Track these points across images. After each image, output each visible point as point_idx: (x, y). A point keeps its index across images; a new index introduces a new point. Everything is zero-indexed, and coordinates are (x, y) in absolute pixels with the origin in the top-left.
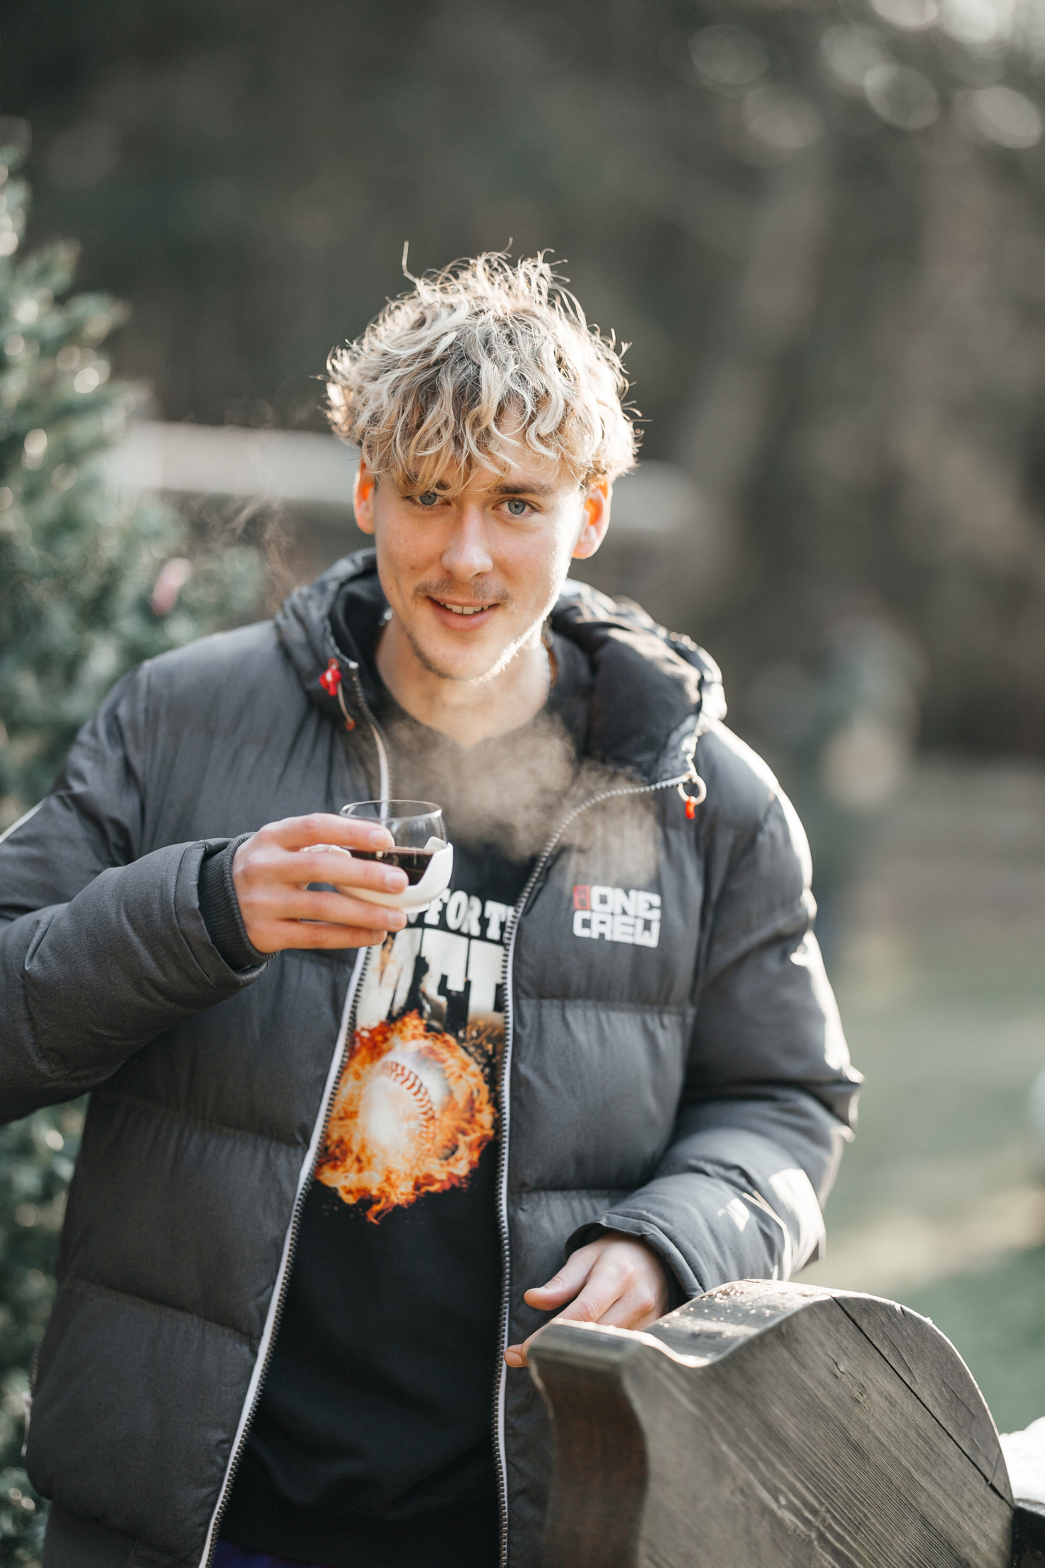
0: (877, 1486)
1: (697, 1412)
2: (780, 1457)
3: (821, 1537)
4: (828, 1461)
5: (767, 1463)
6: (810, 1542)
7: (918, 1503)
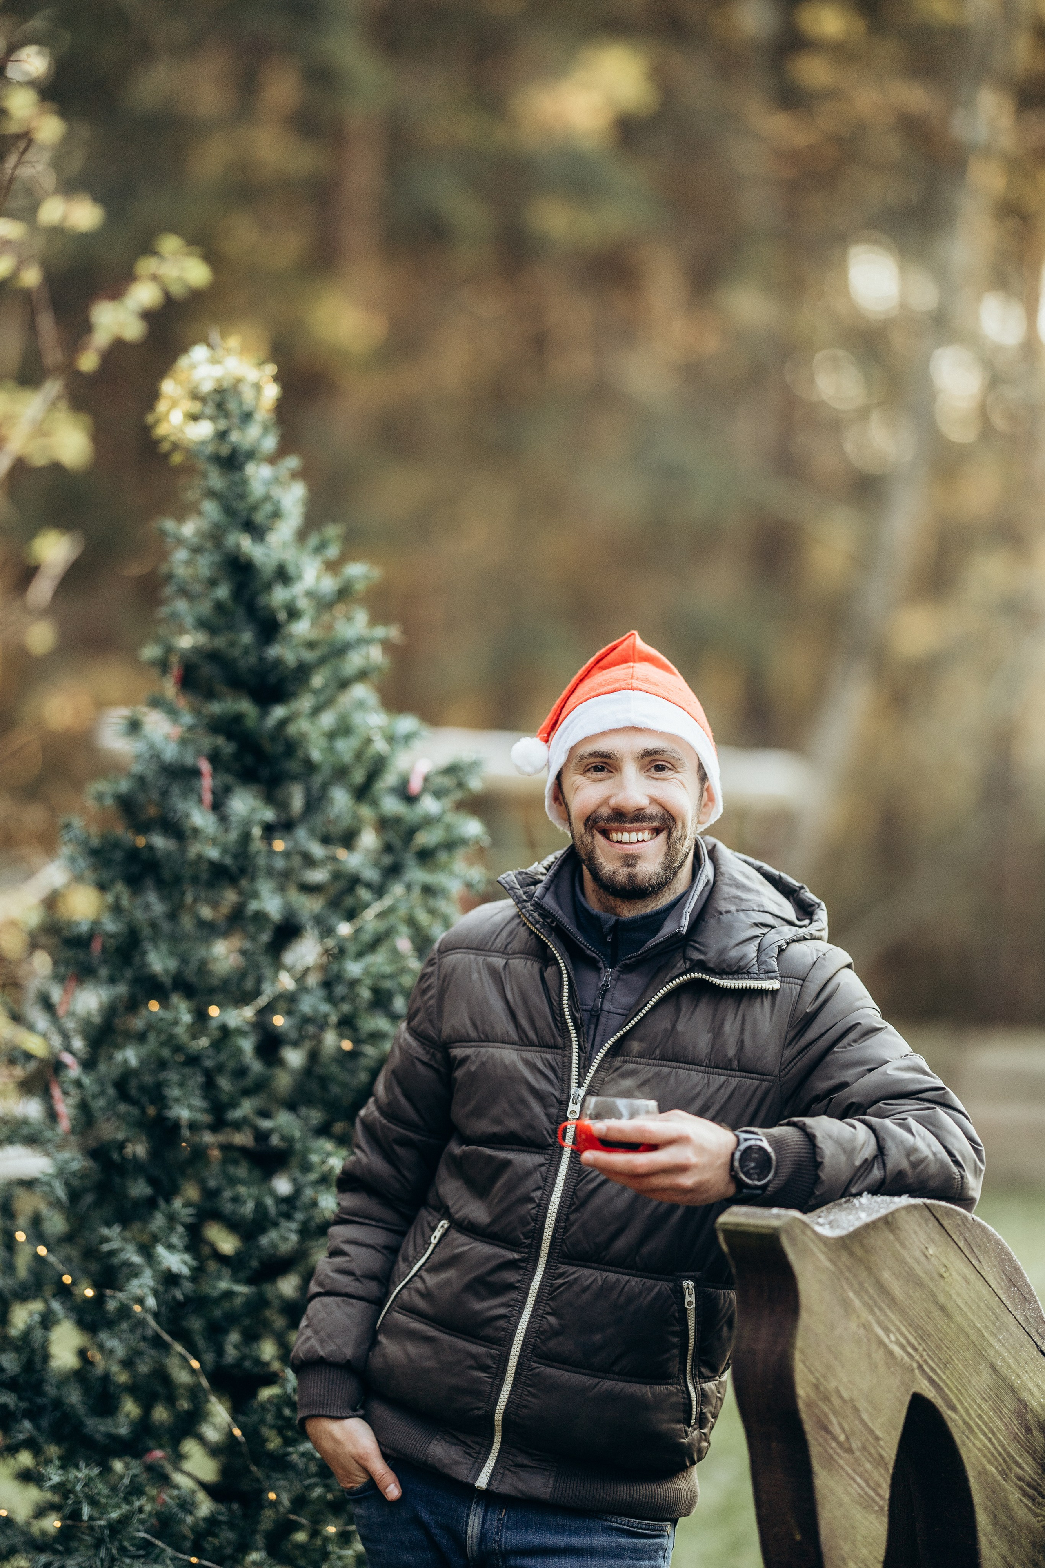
0: (958, 1338)
1: (831, 1267)
2: (890, 1307)
3: (921, 1366)
4: (923, 1315)
5: (881, 1309)
6: (913, 1370)
7: (989, 1355)
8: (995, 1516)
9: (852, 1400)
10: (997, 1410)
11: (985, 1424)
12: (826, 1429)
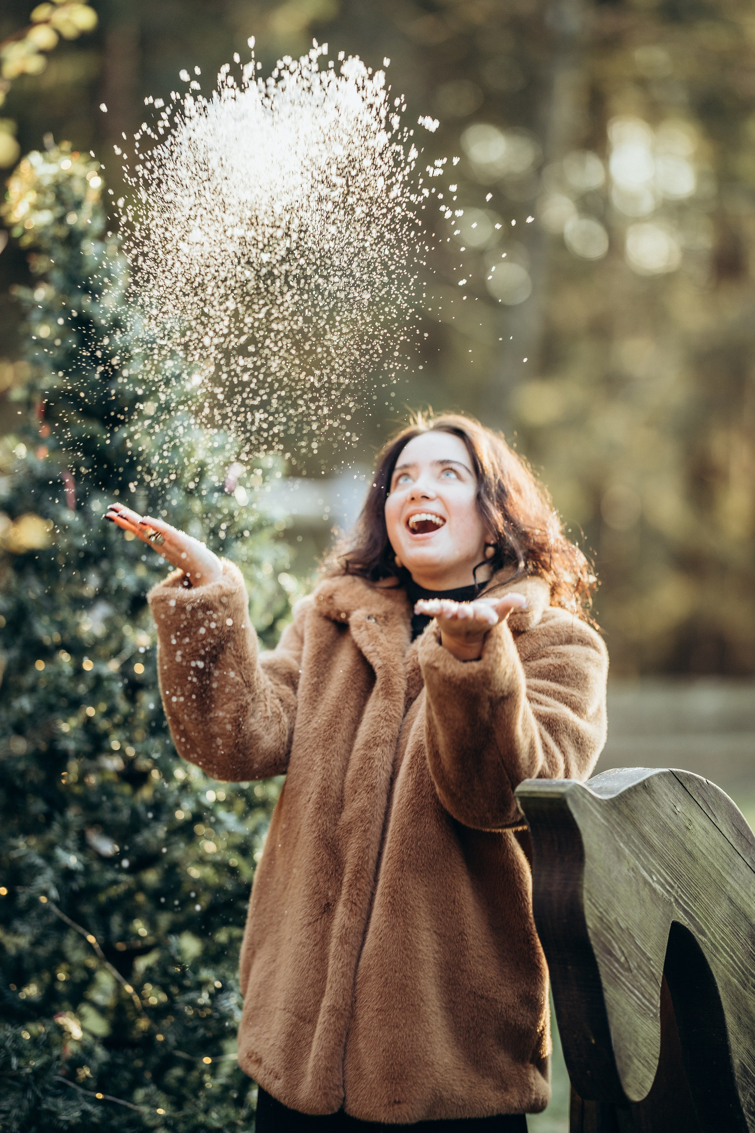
0: (703, 877)
1: (605, 823)
2: (651, 854)
3: (676, 900)
4: (676, 859)
5: (645, 856)
6: (671, 903)
7: (726, 890)
8: (739, 1018)
9: (628, 928)
10: (735, 933)
11: (728, 945)
12: (610, 953)
